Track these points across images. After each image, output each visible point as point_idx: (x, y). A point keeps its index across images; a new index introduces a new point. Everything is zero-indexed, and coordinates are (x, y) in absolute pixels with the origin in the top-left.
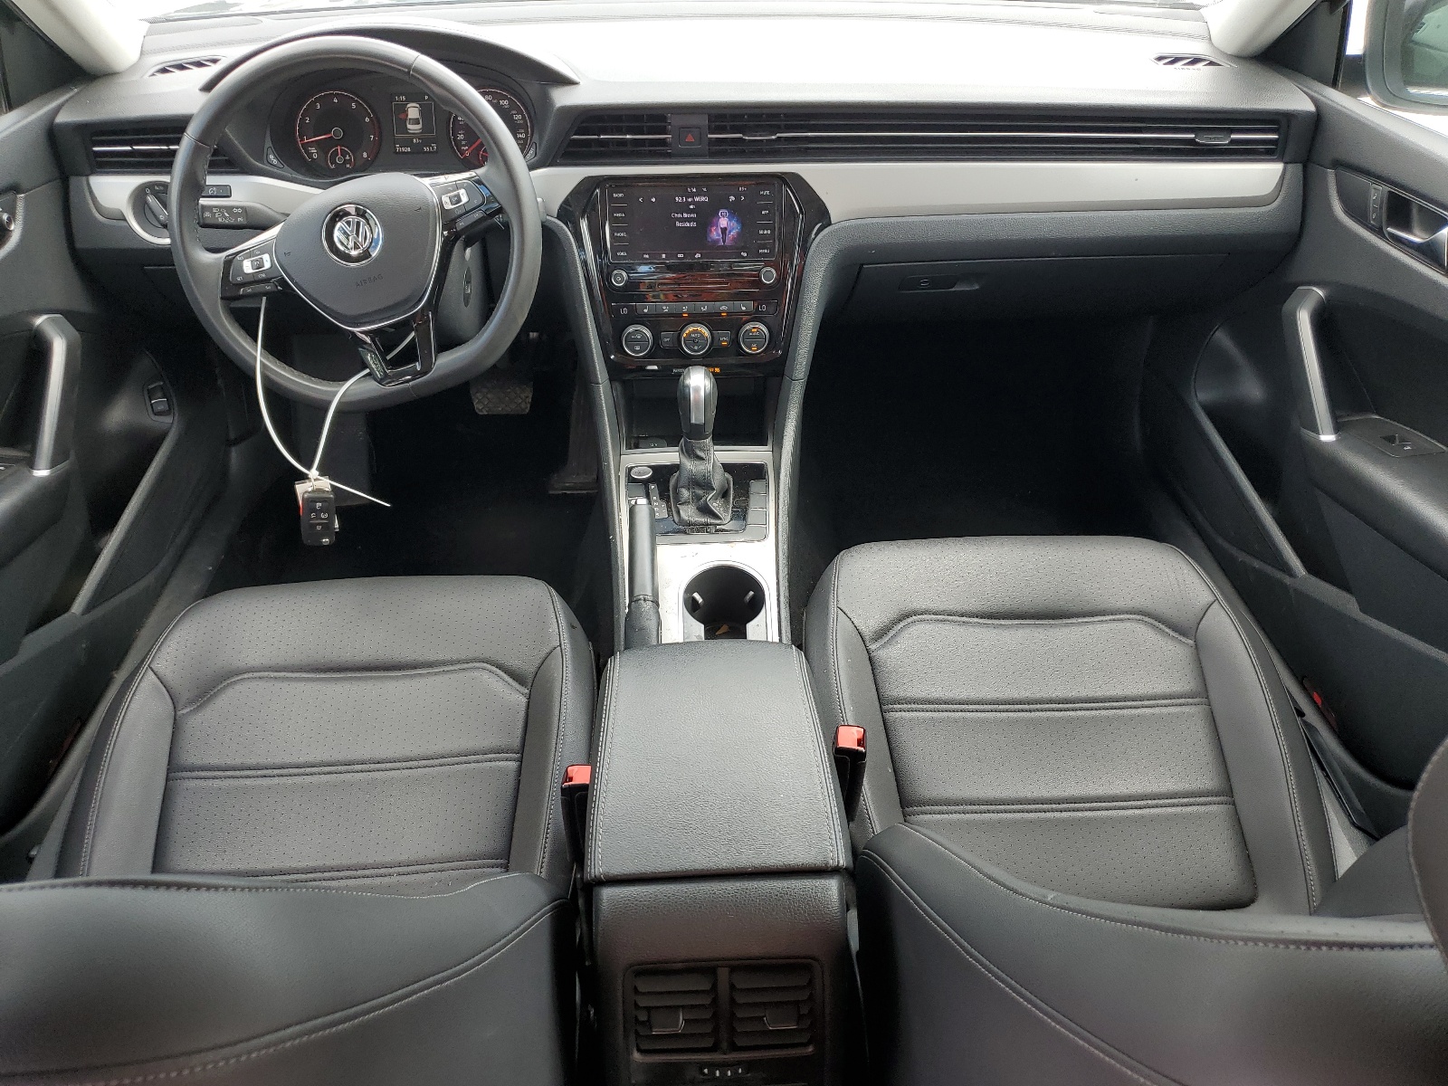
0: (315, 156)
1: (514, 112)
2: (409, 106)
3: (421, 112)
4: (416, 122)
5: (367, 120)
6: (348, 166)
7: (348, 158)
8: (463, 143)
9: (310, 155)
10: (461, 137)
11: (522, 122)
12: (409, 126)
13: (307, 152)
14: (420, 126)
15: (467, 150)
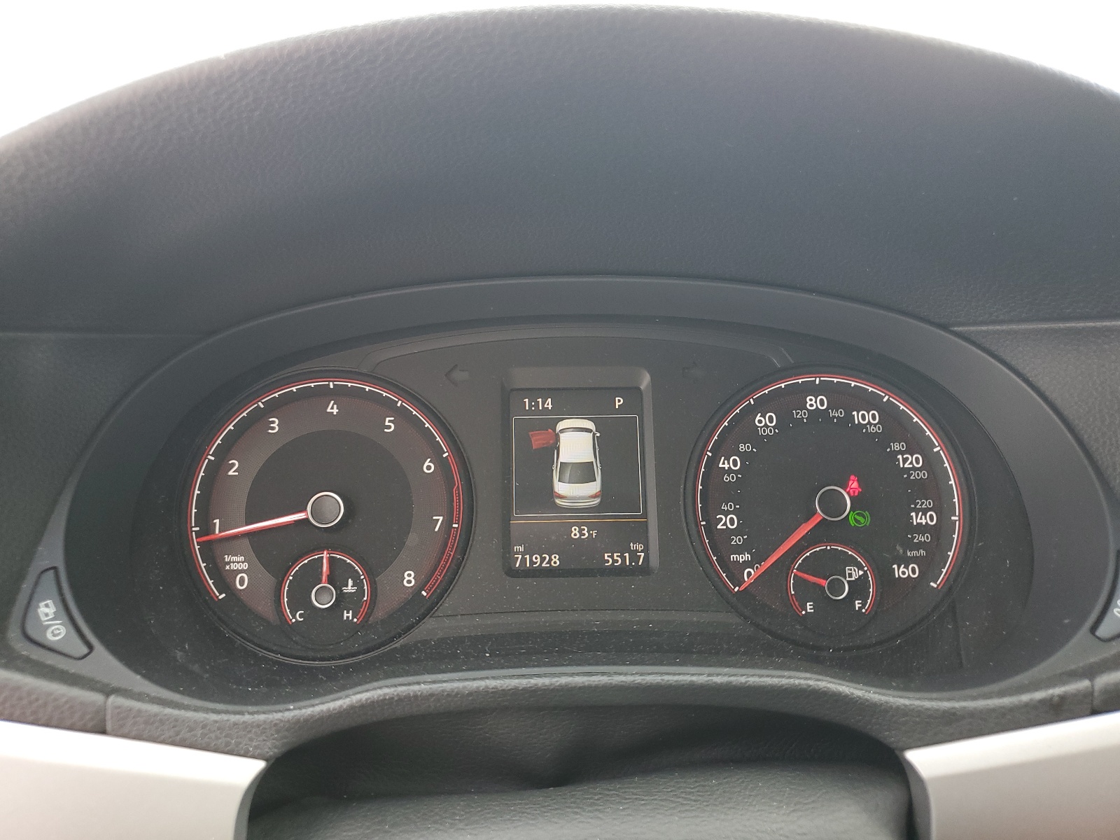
0: (242, 583)
1: (897, 447)
2: (561, 426)
3: (603, 445)
4: (583, 473)
5: (429, 466)
6: (348, 615)
7: (350, 588)
8: (736, 540)
9: (224, 582)
10: (727, 521)
11: (924, 475)
12: (561, 488)
13: (217, 571)
14: (594, 487)
15: (747, 564)
